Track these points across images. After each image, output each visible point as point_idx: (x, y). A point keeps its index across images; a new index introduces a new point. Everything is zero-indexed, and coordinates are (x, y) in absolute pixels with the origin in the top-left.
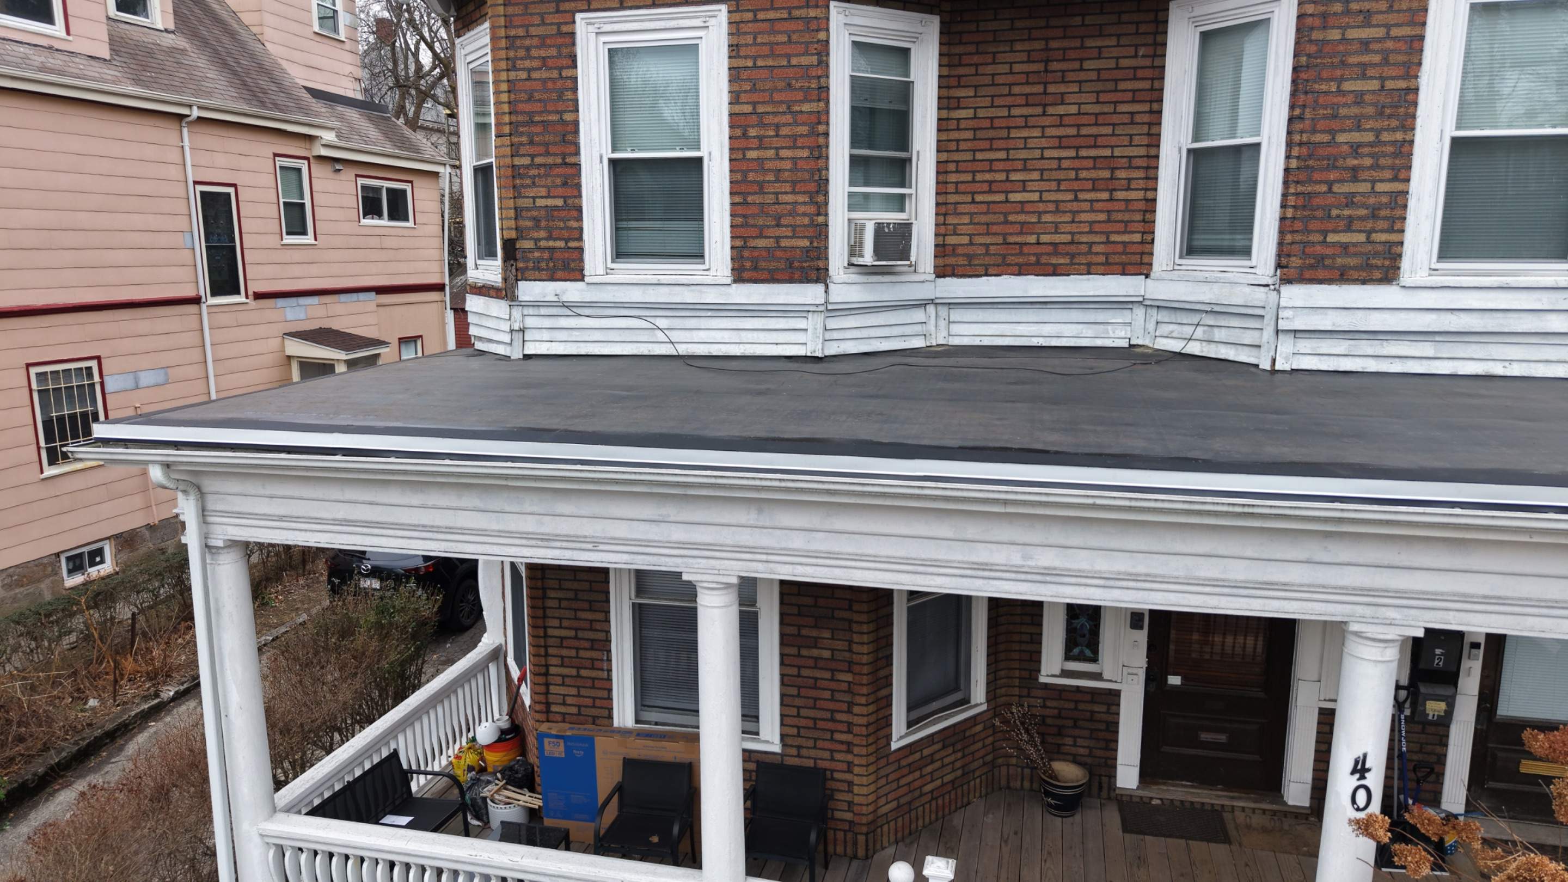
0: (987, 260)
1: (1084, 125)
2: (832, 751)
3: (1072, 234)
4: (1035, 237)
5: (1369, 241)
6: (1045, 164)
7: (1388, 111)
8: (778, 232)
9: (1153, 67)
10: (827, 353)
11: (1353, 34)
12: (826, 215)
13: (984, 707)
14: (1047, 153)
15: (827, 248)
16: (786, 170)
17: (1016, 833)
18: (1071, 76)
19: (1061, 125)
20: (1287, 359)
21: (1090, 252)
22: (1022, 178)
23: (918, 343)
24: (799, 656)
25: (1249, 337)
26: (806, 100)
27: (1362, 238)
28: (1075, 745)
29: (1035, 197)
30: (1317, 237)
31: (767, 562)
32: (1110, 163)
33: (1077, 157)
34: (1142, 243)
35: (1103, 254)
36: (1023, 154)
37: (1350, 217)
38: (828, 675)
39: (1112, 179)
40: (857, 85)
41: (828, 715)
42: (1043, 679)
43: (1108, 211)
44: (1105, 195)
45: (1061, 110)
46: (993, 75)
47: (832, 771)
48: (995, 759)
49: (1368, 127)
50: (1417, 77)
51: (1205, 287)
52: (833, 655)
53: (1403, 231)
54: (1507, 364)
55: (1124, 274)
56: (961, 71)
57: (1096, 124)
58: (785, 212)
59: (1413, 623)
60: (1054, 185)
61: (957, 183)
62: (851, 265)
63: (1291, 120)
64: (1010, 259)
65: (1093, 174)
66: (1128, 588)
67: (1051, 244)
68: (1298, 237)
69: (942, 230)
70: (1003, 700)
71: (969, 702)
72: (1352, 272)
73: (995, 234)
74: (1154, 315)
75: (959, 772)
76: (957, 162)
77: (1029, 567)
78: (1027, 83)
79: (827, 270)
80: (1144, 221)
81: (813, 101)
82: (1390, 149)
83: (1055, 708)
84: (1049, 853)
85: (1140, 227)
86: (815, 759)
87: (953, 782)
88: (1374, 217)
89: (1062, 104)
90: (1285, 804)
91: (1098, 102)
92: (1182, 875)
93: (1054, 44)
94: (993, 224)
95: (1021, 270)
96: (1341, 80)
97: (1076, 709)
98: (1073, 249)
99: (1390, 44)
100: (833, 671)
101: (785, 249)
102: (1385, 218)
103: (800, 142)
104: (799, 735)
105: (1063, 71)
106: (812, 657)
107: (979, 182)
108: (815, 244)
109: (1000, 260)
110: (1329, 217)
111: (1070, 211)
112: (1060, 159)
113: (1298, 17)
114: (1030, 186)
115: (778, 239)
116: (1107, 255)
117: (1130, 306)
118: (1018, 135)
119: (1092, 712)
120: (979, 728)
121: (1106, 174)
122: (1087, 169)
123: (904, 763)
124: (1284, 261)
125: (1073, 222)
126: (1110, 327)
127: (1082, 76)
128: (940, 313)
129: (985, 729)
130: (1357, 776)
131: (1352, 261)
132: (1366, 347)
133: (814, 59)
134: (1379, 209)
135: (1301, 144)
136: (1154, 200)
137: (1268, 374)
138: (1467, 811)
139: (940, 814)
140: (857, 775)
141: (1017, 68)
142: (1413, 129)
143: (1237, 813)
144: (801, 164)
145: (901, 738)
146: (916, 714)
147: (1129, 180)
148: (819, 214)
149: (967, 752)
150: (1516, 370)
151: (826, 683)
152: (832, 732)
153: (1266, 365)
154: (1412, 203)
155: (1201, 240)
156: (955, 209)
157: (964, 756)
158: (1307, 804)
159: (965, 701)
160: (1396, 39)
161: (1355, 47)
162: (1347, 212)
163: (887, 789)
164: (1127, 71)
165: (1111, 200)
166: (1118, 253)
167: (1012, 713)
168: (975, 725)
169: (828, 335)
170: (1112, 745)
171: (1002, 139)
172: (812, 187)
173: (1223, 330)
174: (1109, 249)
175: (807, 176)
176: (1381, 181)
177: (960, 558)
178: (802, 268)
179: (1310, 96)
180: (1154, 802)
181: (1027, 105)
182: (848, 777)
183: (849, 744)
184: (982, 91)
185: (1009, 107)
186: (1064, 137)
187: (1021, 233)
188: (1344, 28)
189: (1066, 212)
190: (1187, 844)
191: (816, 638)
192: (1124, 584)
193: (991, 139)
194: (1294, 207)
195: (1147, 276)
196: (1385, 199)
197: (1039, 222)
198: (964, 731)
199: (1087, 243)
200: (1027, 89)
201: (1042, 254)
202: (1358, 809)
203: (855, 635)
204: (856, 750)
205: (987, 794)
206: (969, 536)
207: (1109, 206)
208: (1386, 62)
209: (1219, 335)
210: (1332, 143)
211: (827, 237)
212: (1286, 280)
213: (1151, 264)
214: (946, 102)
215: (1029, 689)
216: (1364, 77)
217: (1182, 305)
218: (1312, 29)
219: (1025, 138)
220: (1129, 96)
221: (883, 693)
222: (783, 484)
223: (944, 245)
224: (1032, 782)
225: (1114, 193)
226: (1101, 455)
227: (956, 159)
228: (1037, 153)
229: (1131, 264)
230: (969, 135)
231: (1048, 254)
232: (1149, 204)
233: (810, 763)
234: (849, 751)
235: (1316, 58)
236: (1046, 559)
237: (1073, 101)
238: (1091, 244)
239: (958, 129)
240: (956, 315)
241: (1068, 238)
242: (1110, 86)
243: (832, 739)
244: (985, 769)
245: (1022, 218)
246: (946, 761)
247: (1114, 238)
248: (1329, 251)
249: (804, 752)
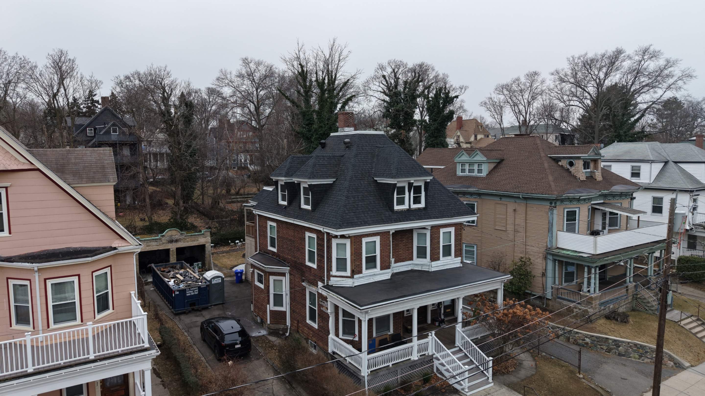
3: (405, 257)
5: (437, 256)
7: (438, 243)
8: (385, 263)
9: (412, 236)
14: (402, 247)
15: (390, 264)
18: (404, 238)
19: (404, 243)
20: (432, 270)
25: (428, 268)
30: (433, 257)
32: (408, 247)
33: (405, 247)
34: (412, 257)
36: (400, 247)
43: (408, 253)
46: (397, 238)
49: (436, 245)
50: (440, 240)
51: (421, 262)
53: (440, 255)
54: (448, 267)
57: (407, 243)
58: (386, 260)
59: (463, 296)
60: (403, 251)
63: (430, 244)
68: (431, 256)
72: (436, 260)
73: (398, 258)
74: (414, 266)
78: (400, 239)
79: (391, 266)
80: (412, 255)
82: (438, 247)
89: (404, 241)
94: (398, 256)
95: (400, 262)
96: (434, 240)
97: (408, 319)
99: (437, 237)
101: (386, 265)
102: (438, 254)
103: (387, 252)
107: (396, 251)
108: (388, 264)
113: (430, 234)
114: (401, 251)
117: (411, 265)
124: (430, 259)
125: (405, 255)
126: (410, 267)
127: (406, 237)
130: (460, 311)
132: (438, 267)
135: (431, 246)
142: (440, 245)
147: (410, 249)
153: (430, 271)
154: (440, 252)
155: (420, 256)
156: (394, 254)
162: (435, 254)
164: (409, 237)
173: (424, 267)
174: (409, 258)
176: (438, 250)
178: (388, 267)
179: (432, 242)
186: (404, 245)
187: (401, 257)
191: (397, 319)
194: (431, 253)
195: (413, 261)
196: (438, 252)
197: (402, 255)
199: (407, 258)
201: (403, 259)
212: (432, 261)
213: (414, 259)
214: (393, 242)
216: (436, 240)
217: (418, 264)
218: (432, 235)
219: (400, 245)
223: (395, 259)
229: (412, 259)
232: (413, 252)
247: (409, 256)
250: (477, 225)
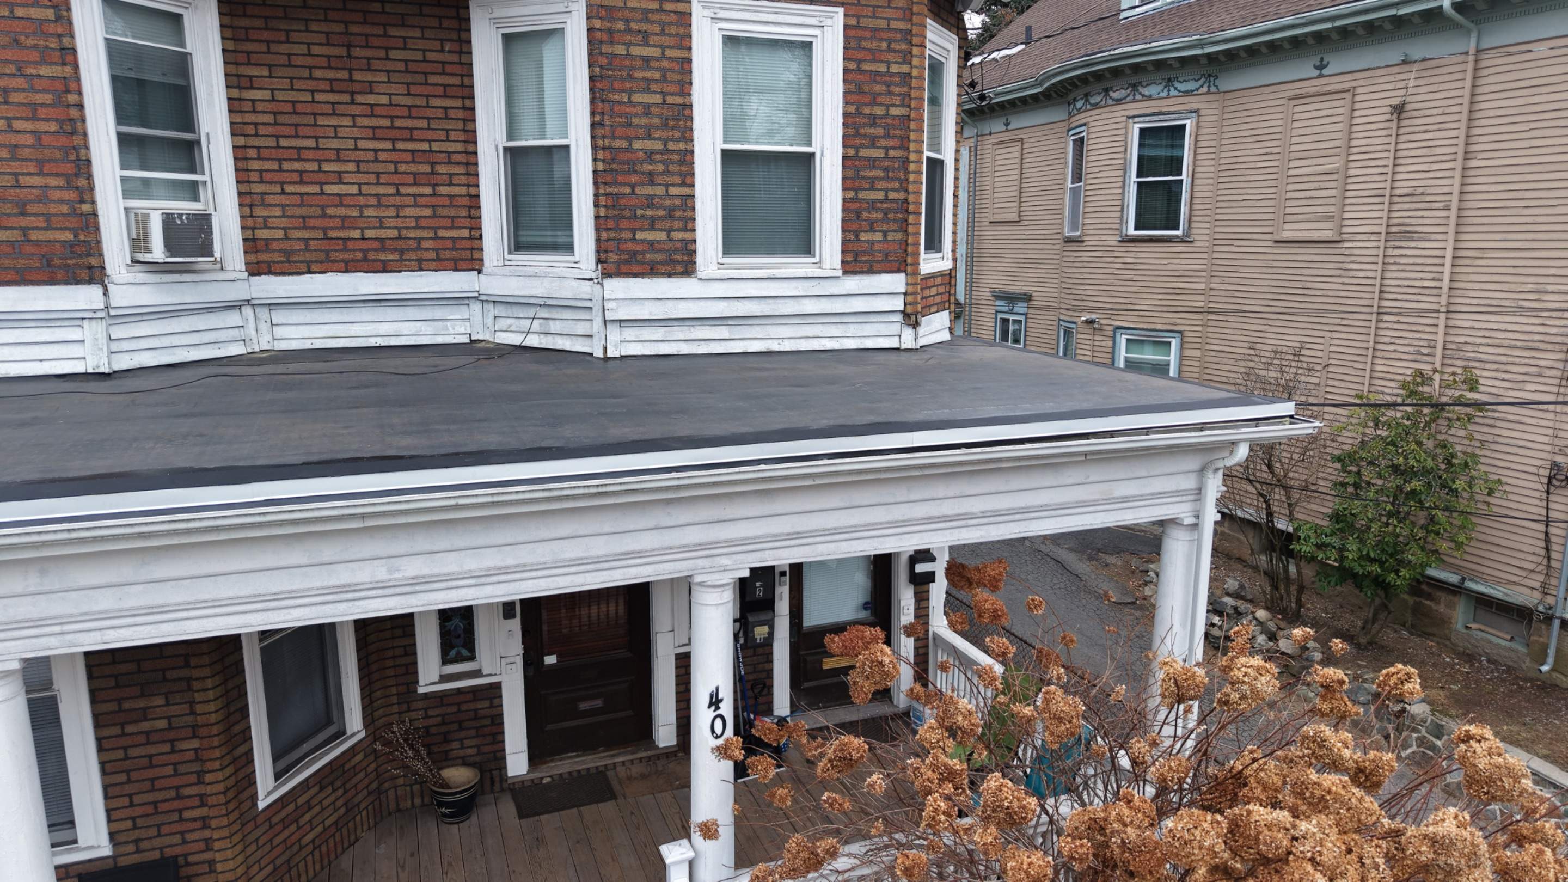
0: (308, 257)
1: (397, 117)
2: (182, 833)
3: (399, 229)
4: (359, 231)
5: (670, 239)
6: (361, 155)
7: (671, 123)
8: (24, 222)
9: (461, 63)
10: (116, 369)
11: (636, 51)
12: (93, 202)
13: (363, 734)
14: (361, 144)
15: (99, 242)
16: (26, 146)
17: (412, 855)
18: (376, 64)
19: (372, 115)
20: (616, 346)
21: (419, 248)
22: (336, 169)
23: (237, 350)
24: (124, 734)
25: (581, 328)
26: (44, 61)
27: (663, 236)
28: (462, 748)
29: (354, 190)
30: (626, 235)
31: (62, 633)
33: (394, 150)
34: (470, 238)
35: (433, 249)
36: (335, 144)
37: (652, 216)
38: (167, 748)
39: (433, 173)
40: (114, 50)
41: (173, 793)
42: (421, 690)
43: (433, 207)
44: (428, 190)
45: (371, 99)
46: (289, 55)
47: (186, 856)
48: (380, 784)
49: (657, 136)
50: (690, 95)
51: (536, 282)
52: (170, 724)
53: (694, 230)
54: (780, 341)
55: (456, 270)
56: (250, 47)
57: (410, 117)
58: (33, 197)
59: (741, 566)
60: (372, 179)
61: (261, 171)
62: (135, 262)
63: (593, 125)
64: (334, 256)
65: (413, 168)
66: (499, 583)
67: (376, 239)
68: (612, 235)
69: (250, 222)
70: (382, 721)
71: (344, 733)
72: (659, 266)
73: (313, 228)
74: (491, 310)
75: (343, 810)
76: (258, 148)
77: (396, 580)
78: (330, 67)
79: (104, 268)
80: (470, 217)
81: (55, 64)
82: (676, 157)
83: (437, 716)
84: (450, 864)
85: (467, 223)
86: (161, 849)
87: (336, 823)
88: (671, 217)
89: (371, 93)
90: (657, 747)
91: (409, 94)
92: (578, 842)
93: (354, 29)
94: (310, 217)
95: (347, 267)
96: (630, 92)
97: (459, 711)
98: (401, 244)
99: (665, 64)
100: (172, 741)
101: (37, 243)
102: (680, 219)
103: (42, 113)
104: (135, 827)
105: (369, 59)
106: (141, 733)
107: (288, 171)
108: (82, 238)
109: (322, 256)
110: (636, 216)
111: (393, 206)
112: (376, 151)
113: (588, 30)
114: (347, 178)
115: (24, 231)
116: (437, 251)
117: (467, 302)
118: (326, 123)
119: (476, 710)
120: (360, 757)
121: (427, 169)
122: (407, 163)
123: (275, 820)
124: (603, 256)
125: (398, 216)
126: (449, 324)
127: (389, 65)
128: (259, 315)
129: (366, 757)
130: (713, 708)
131: (658, 257)
132: (678, 332)
133: (50, 14)
134: (674, 210)
135: (604, 148)
136: (478, 196)
137: (602, 361)
138: (792, 712)
139: (326, 862)
140: (219, 851)
141: (316, 50)
142: (692, 141)
143: (619, 768)
144: (46, 140)
145: (269, 793)
146: (282, 764)
147: (451, 175)
148: (82, 201)
149: (348, 786)
150: (787, 346)
151: (164, 757)
152: (180, 811)
153: (599, 353)
154: (698, 206)
155: (528, 236)
156: (263, 200)
157: (345, 792)
158: (674, 742)
159: (341, 733)
160: (670, 59)
161: (639, 63)
162: (649, 213)
163: (259, 853)
164: (435, 65)
165: (434, 195)
166: (448, 249)
167: (393, 732)
168: (355, 756)
169: (115, 346)
170: (499, 738)
171: (308, 125)
172: (69, 168)
173: (557, 322)
174: (439, 244)
175: (58, 155)
176: (673, 185)
177: (318, 584)
178: (69, 266)
179: (606, 104)
180: (544, 782)
181: (332, 91)
182: (207, 856)
183: (203, 818)
184: (278, 72)
185: (313, 92)
186: (377, 128)
187: (343, 228)
188: (628, 45)
189: (389, 206)
190: (579, 812)
191: (145, 709)
192: (495, 579)
193: (296, 125)
194: (605, 206)
195: (480, 272)
196: (677, 202)
197: (361, 216)
198: (343, 765)
199: (415, 239)
200: (331, 74)
201: (368, 250)
202: (717, 737)
203: (196, 694)
204: (214, 823)
205: (376, 824)
206: (326, 559)
207: (434, 201)
208: (664, 79)
209: (555, 327)
210: (629, 149)
211: (97, 229)
212: (607, 275)
213: (482, 260)
214: (234, 81)
215: (408, 703)
216: (648, 91)
217: (517, 300)
218: (601, 42)
219: (335, 127)
220: (440, 90)
221: (242, 749)
222: (74, 535)
223: (254, 240)
224: (423, 798)
225: (437, 188)
226: (457, 454)
227: (256, 144)
228: (350, 144)
229: (462, 260)
230: (269, 118)
231: (375, 250)
232: (473, 199)
233: (156, 855)
234: (205, 827)
235: (608, 70)
236: (413, 568)
237: (383, 91)
238: (419, 240)
239: (254, 111)
240: (278, 317)
241: (394, 233)
242: (420, 78)
243: (181, 819)
244: (371, 799)
245: (342, 211)
246: (326, 803)
247: (442, 233)
248: (639, 248)
249: (144, 845)
250: (1188, 234)
